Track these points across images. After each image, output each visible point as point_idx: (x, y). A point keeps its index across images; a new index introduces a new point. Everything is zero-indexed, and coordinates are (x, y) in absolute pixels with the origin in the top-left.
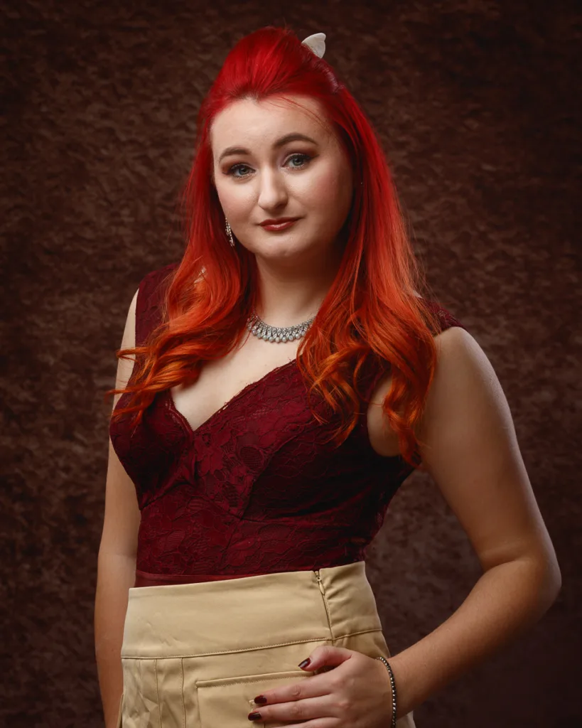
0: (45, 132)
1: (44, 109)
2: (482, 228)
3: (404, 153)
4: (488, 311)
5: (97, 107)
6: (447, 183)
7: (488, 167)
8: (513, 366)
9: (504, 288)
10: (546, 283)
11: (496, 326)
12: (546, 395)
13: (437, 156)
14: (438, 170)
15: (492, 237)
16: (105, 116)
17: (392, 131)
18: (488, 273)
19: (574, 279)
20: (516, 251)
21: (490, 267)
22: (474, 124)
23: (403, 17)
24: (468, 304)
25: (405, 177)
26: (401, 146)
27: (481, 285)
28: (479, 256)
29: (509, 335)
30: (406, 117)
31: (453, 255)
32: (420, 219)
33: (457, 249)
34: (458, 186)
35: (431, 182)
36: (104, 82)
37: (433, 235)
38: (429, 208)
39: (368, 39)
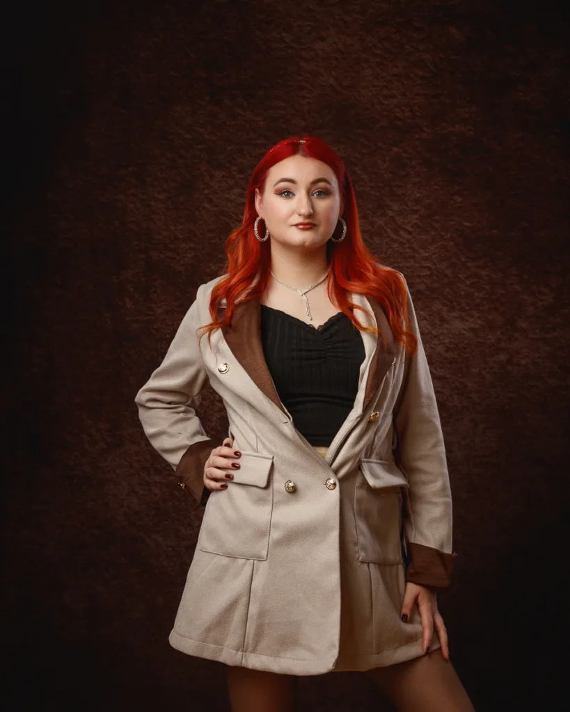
0: (207, 205)
1: (206, 192)
2: (463, 260)
3: (417, 216)
4: (467, 308)
5: (237, 191)
6: (443, 233)
7: (467, 224)
8: (482, 340)
9: (476, 294)
10: (502, 292)
11: (472, 317)
12: (502, 357)
13: (437, 217)
14: (437, 226)
15: (469, 264)
16: (242, 196)
17: (409, 203)
18: (467, 286)
19: (519, 289)
20: (483, 273)
21: (468, 283)
22: (459, 199)
23: (417, 136)
24: (455, 303)
25: (417, 230)
26: (416, 212)
27: (463, 293)
28: (462, 276)
29: (479, 322)
30: (418, 195)
31: (446, 276)
32: (427, 255)
33: (448, 272)
34: (449, 235)
35: (433, 233)
36: (241, 176)
37: (435, 264)
38: (432, 248)
39: (395, 149)
